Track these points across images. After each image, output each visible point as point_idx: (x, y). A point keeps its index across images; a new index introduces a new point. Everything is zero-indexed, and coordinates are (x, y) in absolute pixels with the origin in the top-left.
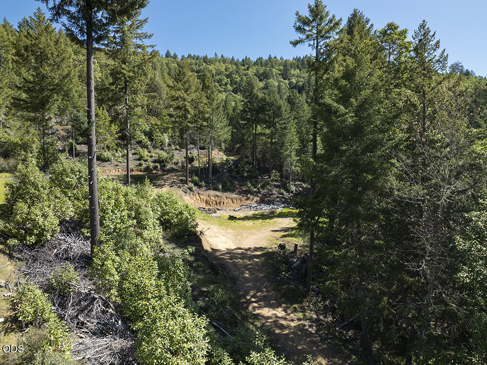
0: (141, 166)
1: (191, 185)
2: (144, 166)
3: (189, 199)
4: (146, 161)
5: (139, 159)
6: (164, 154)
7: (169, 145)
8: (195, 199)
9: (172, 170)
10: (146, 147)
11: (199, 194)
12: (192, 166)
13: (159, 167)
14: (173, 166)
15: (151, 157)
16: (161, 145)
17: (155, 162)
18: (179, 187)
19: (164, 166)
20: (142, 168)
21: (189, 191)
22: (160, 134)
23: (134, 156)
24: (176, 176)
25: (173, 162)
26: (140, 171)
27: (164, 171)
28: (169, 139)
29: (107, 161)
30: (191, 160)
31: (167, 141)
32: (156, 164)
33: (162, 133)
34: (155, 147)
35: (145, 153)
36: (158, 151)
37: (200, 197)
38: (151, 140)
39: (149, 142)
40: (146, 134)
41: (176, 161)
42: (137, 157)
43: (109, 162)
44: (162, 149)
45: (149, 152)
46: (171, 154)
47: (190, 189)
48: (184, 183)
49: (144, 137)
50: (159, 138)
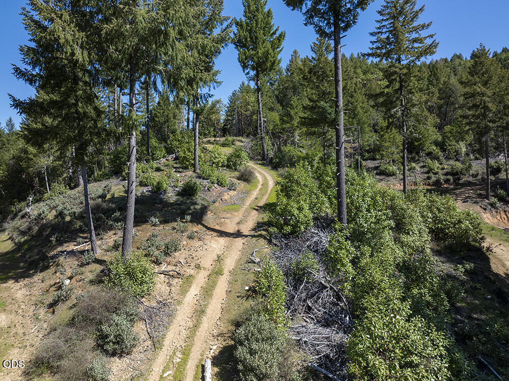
0: (429, 179)
1: (493, 200)
2: (434, 179)
3: (490, 218)
4: (436, 174)
5: (428, 172)
6: (459, 165)
7: (467, 155)
8: (499, 218)
9: (469, 184)
10: (438, 159)
11: (505, 212)
12: (498, 178)
13: (452, 180)
14: (471, 179)
15: (443, 169)
16: (455, 156)
17: (447, 174)
18: (476, 202)
19: (459, 179)
20: (431, 181)
21: (489, 207)
22: (454, 143)
23: (422, 169)
24: (472, 190)
25: (471, 174)
26: (429, 185)
27: (457, 184)
28: (467, 148)
29: (391, 176)
30: (496, 171)
31: (464, 150)
32: (449, 177)
33: (457, 142)
34: (448, 158)
35: (436, 165)
36: (452, 162)
37: (506, 215)
38: (443, 150)
39: (440, 153)
40: (436, 143)
41: (474, 173)
42: (426, 170)
43: (394, 177)
44: (457, 160)
45: (441, 164)
46: (467, 164)
47: (493, 205)
48: (484, 198)
49: (434, 148)
50: (453, 147)
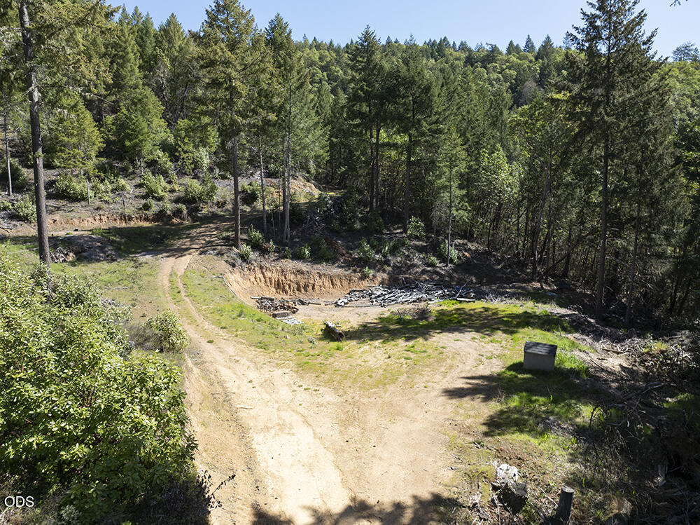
1: (245, 248)
2: (155, 207)
3: (240, 280)
4: (160, 199)
5: (145, 197)
6: (196, 186)
9: (213, 218)
10: (165, 173)
11: (261, 268)
13: (185, 212)
14: (215, 209)
15: (172, 191)
16: (193, 170)
17: (177, 201)
19: (197, 210)
20: (150, 213)
21: (240, 261)
22: (191, 148)
25: (215, 201)
26: (146, 219)
27: (195, 219)
28: (210, 159)
29: (78, 200)
30: (250, 198)
31: (206, 161)
32: (180, 206)
33: (197, 146)
35: (160, 184)
36: (187, 180)
37: (263, 274)
38: (174, 158)
39: (169, 163)
40: (165, 147)
41: (220, 200)
42: (143, 191)
43: (83, 203)
44: (196, 177)
45: (170, 182)
46: (209, 185)
47: (244, 258)
48: (231, 246)
50: (190, 154)
